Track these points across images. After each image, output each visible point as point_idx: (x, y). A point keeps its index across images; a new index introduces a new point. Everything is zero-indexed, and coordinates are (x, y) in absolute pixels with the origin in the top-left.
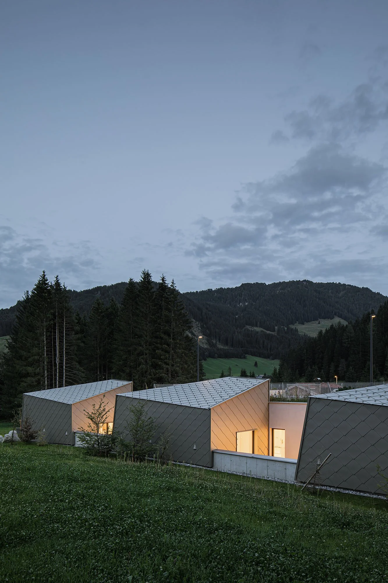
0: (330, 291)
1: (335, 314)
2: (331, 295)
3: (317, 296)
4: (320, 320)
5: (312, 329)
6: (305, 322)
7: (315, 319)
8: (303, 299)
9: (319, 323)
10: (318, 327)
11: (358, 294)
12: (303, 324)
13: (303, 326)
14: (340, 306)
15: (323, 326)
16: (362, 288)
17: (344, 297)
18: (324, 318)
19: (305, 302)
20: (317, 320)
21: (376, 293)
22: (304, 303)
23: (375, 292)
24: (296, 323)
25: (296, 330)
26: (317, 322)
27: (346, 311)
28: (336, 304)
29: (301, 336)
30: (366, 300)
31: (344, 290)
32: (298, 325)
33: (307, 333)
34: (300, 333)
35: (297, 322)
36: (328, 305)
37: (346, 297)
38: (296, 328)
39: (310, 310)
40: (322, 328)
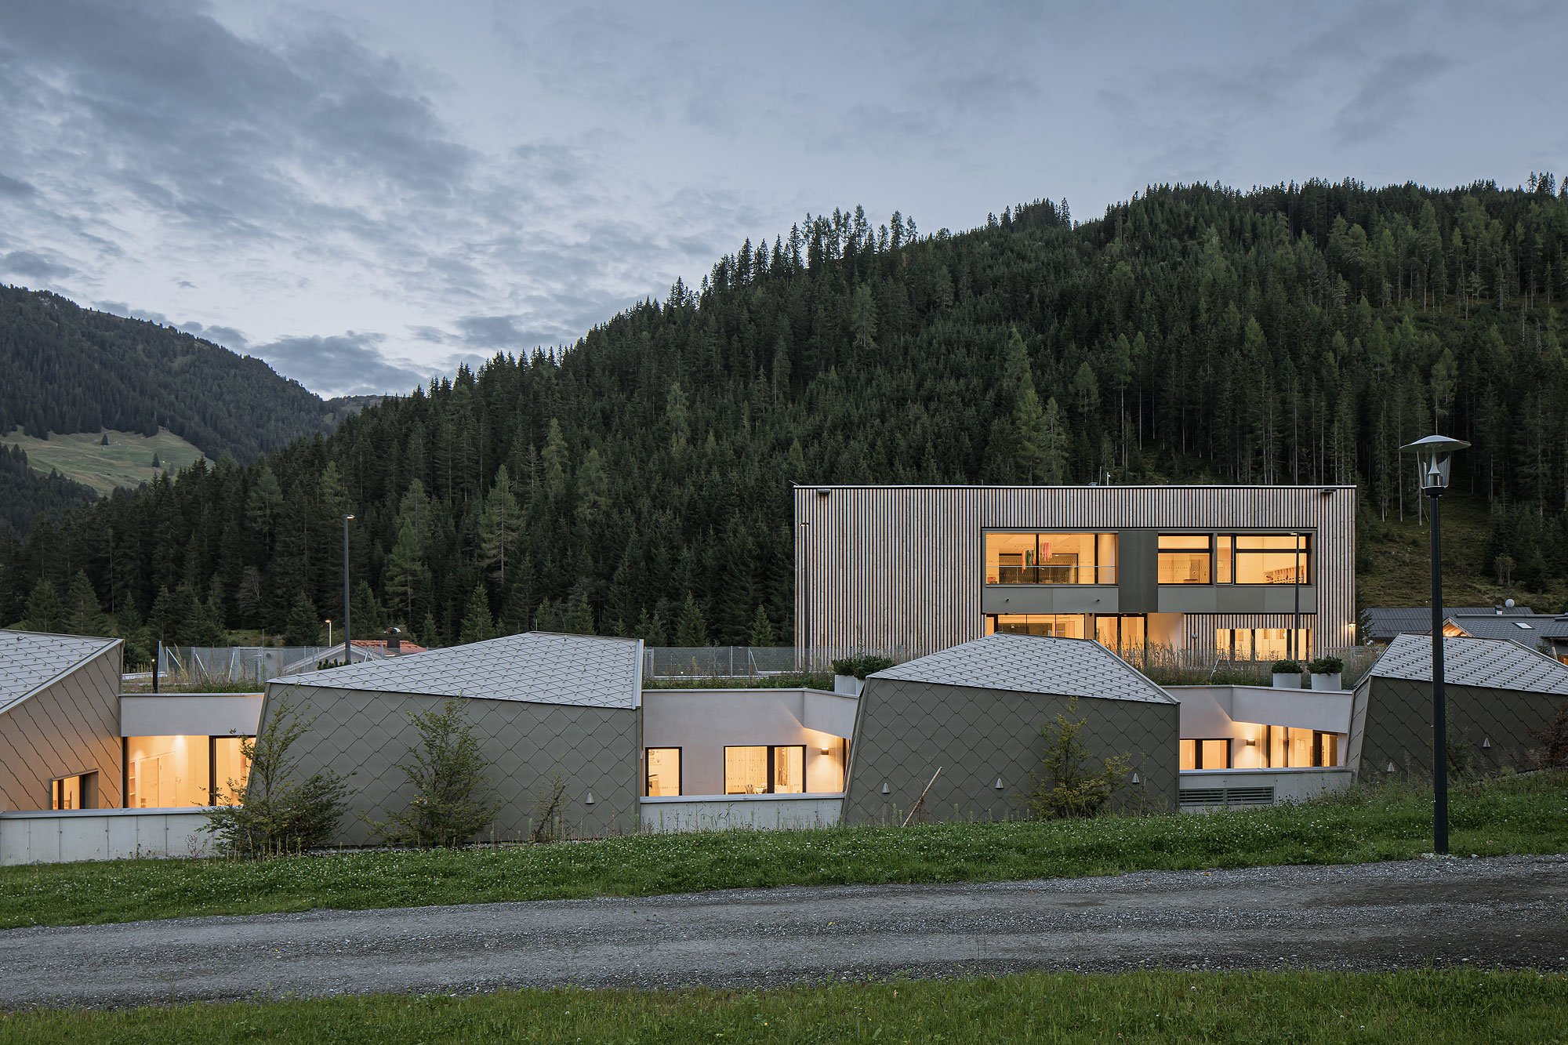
0: (140, 347)
1: (162, 422)
2: (146, 360)
3: (96, 355)
4: (106, 432)
5: (80, 458)
6: (51, 433)
7: (90, 427)
8: (41, 354)
9: (105, 442)
10: (103, 455)
11: (233, 372)
12: (45, 438)
13: (45, 445)
14: (177, 398)
15: (119, 453)
16: (246, 357)
17: (187, 375)
18: (122, 428)
19: (48, 365)
20: (97, 431)
21: (288, 380)
22: (46, 368)
23: (285, 378)
24: (16, 430)
25: (20, 456)
26: (98, 438)
27: (197, 419)
28: (163, 391)
29: (38, 477)
30: (258, 396)
31: (188, 353)
32: (25, 437)
33: (61, 469)
34: (34, 468)
35: (20, 428)
36: (134, 390)
37: (195, 375)
38: (16, 447)
39: (68, 394)
40: (113, 459)
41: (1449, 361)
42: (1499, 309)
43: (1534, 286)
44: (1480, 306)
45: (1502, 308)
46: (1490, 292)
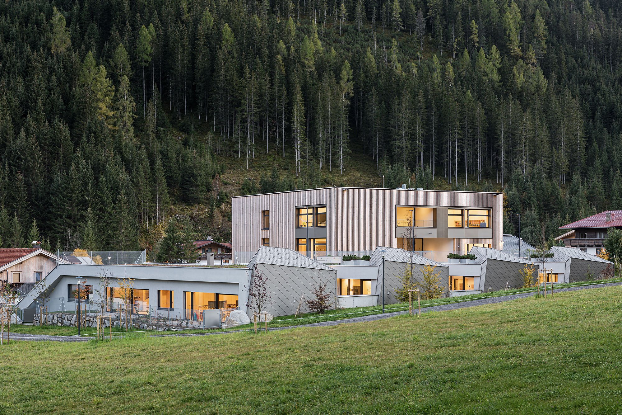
41: (348, 70)
42: (358, 30)
43: (374, 16)
44: (348, 27)
45: (360, 30)
46: (352, 17)
